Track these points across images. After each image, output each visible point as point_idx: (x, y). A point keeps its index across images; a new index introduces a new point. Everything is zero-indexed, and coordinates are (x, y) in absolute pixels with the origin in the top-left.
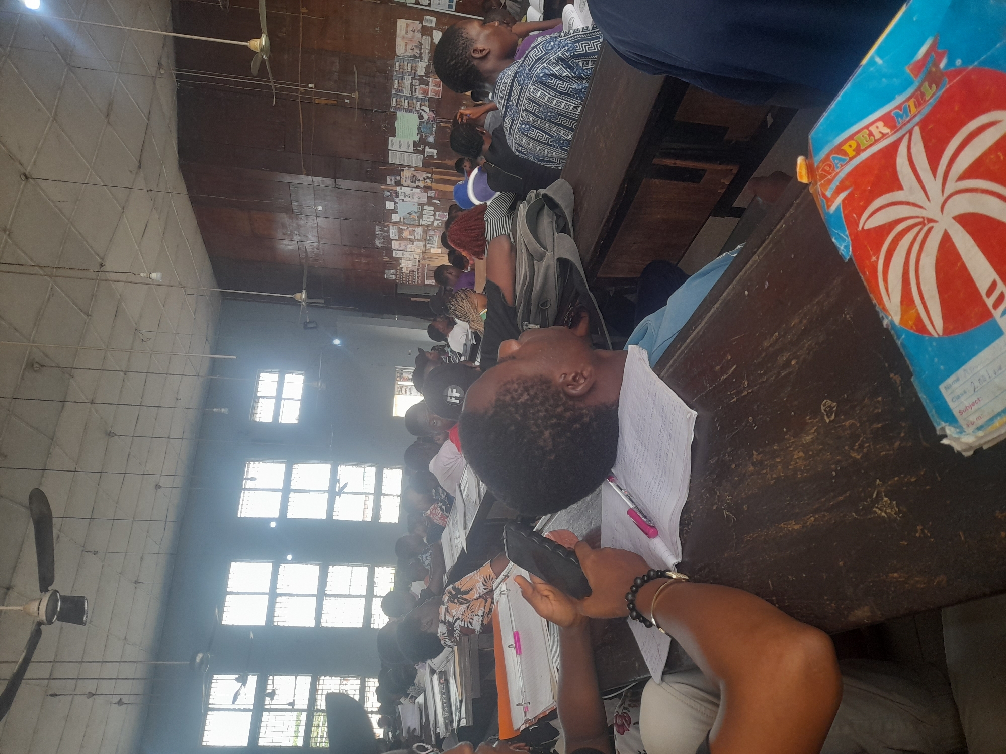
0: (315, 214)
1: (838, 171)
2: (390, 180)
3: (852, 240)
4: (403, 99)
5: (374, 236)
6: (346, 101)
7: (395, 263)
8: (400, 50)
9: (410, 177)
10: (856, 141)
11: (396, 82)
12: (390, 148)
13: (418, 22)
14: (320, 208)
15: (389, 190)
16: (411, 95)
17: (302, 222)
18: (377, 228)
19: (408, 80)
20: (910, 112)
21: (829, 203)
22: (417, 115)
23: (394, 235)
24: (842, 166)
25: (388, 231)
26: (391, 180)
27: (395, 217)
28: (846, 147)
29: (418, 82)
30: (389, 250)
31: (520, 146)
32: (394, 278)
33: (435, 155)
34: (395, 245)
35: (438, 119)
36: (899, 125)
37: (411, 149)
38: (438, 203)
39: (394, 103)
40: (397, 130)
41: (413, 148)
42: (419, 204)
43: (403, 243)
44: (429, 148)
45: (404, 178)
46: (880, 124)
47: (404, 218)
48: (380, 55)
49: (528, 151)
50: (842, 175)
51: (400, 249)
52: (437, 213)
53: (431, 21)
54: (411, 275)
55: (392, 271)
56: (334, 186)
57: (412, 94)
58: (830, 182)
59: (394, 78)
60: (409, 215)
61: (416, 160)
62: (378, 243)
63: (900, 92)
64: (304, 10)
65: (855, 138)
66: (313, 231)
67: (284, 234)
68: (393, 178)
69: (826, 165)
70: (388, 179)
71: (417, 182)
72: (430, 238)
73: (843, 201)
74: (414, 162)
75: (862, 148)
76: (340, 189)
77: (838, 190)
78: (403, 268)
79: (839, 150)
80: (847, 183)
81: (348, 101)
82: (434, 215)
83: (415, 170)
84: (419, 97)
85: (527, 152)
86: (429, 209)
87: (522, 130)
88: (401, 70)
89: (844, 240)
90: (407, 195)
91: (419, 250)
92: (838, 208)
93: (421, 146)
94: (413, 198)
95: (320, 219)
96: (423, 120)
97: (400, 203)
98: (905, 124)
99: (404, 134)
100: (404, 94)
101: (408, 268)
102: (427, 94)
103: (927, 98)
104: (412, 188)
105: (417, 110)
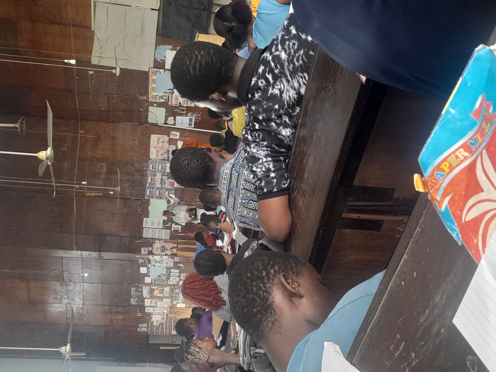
0: (82, 281)
1: (441, 182)
2: (144, 251)
3: (460, 230)
4: (155, 190)
5: (129, 295)
6: (111, 193)
7: (147, 318)
8: (153, 155)
9: (160, 247)
10: (448, 162)
11: (150, 178)
12: (144, 226)
13: (167, 136)
14: (86, 275)
15: (142, 258)
17: (70, 288)
18: (132, 289)
19: (159, 176)
20: (478, 141)
21: (440, 205)
23: (146, 295)
24: (443, 179)
25: (141, 292)
26: (145, 251)
27: (147, 280)
28: (442, 166)
29: (166, 177)
30: (142, 307)
32: (146, 331)
33: (180, 229)
34: (147, 302)
35: (182, 203)
36: (473, 150)
37: (161, 226)
38: (182, 267)
39: (148, 193)
40: (150, 212)
41: (162, 225)
42: (167, 268)
43: (154, 301)
44: (175, 225)
45: (155, 248)
46: (462, 150)
47: (155, 280)
48: (137, 159)
50: (444, 185)
51: (151, 305)
52: (182, 275)
53: (176, 135)
54: (160, 327)
55: (144, 325)
56: (99, 258)
57: (162, 186)
58: (438, 190)
59: (148, 175)
60: (159, 278)
61: (165, 234)
62: (133, 302)
63: (470, 129)
64: (82, 131)
65: (447, 160)
66: (79, 295)
67: (55, 298)
68: (146, 249)
69: (432, 179)
70: (143, 249)
71: (166, 251)
72: (176, 295)
73: (449, 202)
74: (163, 236)
75: (453, 166)
76: (103, 260)
77: (444, 196)
78: (153, 322)
79: (438, 168)
80: (449, 190)
81: (112, 193)
82: (179, 276)
83: (164, 242)
84: (167, 188)
86: (175, 272)
87: (243, 204)
88: (154, 170)
89: (455, 230)
90: (157, 262)
91: (167, 306)
92: (446, 208)
93: (169, 223)
94: (162, 264)
95: (85, 285)
96: (170, 204)
97: (152, 268)
98: (477, 149)
99: (155, 215)
100: (156, 186)
101: (157, 321)
102: (174, 185)
103: (486, 132)
104: (162, 256)
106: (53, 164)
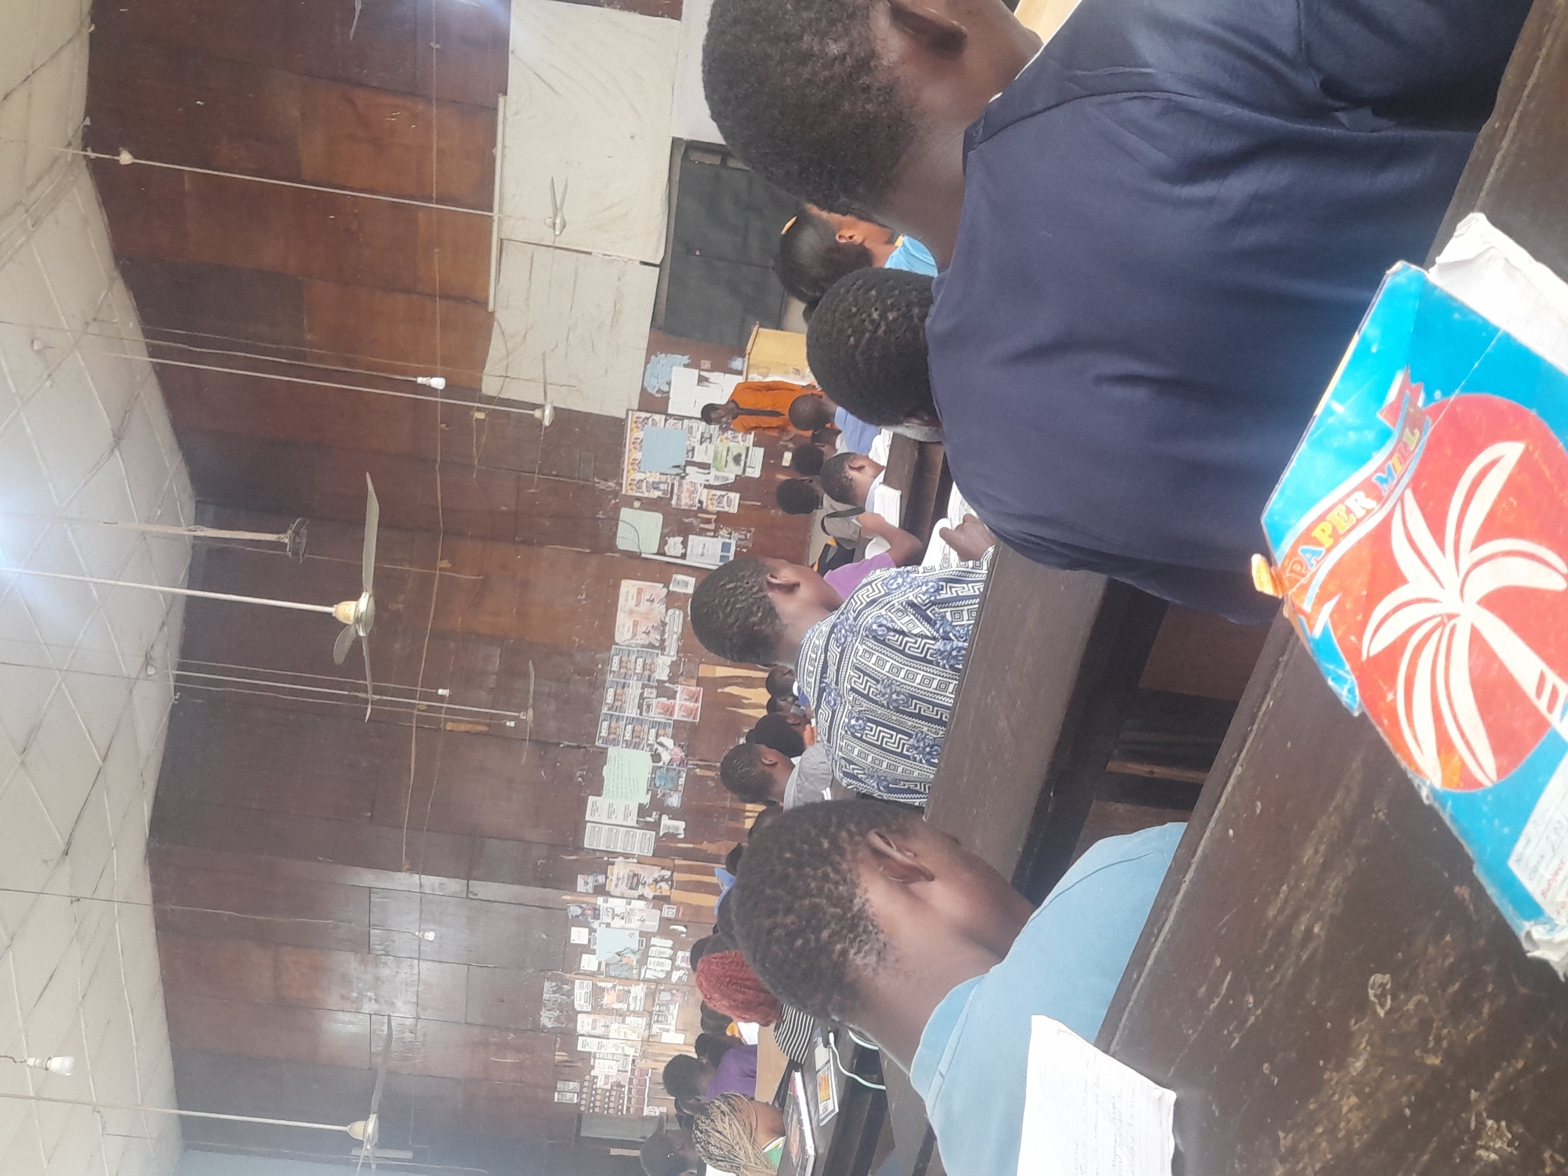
0: (416, 955)
2: (584, 883)
4: (622, 723)
5: (538, 1001)
6: (508, 724)
7: (578, 1065)
8: (624, 630)
9: (626, 876)
11: (611, 692)
12: (588, 818)
13: (662, 585)
14: (430, 936)
15: (579, 904)
16: (638, 716)
17: (385, 972)
18: (547, 984)
19: (634, 687)
22: (650, 753)
23: (582, 1002)
25: (570, 993)
26: (586, 883)
27: (588, 963)
29: (655, 691)
30: (568, 1035)
31: (851, 762)
32: (575, 1101)
33: (681, 831)
34: (584, 1024)
35: (690, 762)
37: (632, 820)
38: (683, 933)
39: (603, 731)
40: (606, 782)
41: (635, 818)
42: (642, 934)
43: (602, 1020)
44: (670, 819)
45: (614, 878)
47: (607, 965)
48: (582, 642)
49: (866, 771)
51: (593, 1032)
52: (680, 954)
53: (686, 584)
54: (614, 1093)
55: (572, 1085)
56: (465, 895)
57: (641, 714)
59: (607, 685)
60: (619, 958)
61: (643, 843)
62: (547, 1020)
64: (445, 564)
66: (407, 991)
67: (343, 997)
68: (590, 879)
70: (580, 880)
71: (640, 886)
72: (662, 1008)
74: (637, 845)
76: (476, 902)
78: (596, 1077)
81: (512, 724)
82: (673, 958)
83: (638, 863)
84: (655, 719)
85: (865, 774)
86: (662, 945)
87: (852, 730)
88: (623, 671)
90: (617, 915)
91: (634, 1037)
93: (654, 813)
94: (630, 921)
95: (426, 965)
96: (661, 764)
97: (601, 931)
99: (620, 790)
100: (626, 715)
101: (607, 1077)
102: (671, 714)
104: (629, 899)
105: (648, 745)
106: (370, 636)
